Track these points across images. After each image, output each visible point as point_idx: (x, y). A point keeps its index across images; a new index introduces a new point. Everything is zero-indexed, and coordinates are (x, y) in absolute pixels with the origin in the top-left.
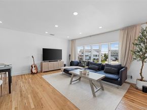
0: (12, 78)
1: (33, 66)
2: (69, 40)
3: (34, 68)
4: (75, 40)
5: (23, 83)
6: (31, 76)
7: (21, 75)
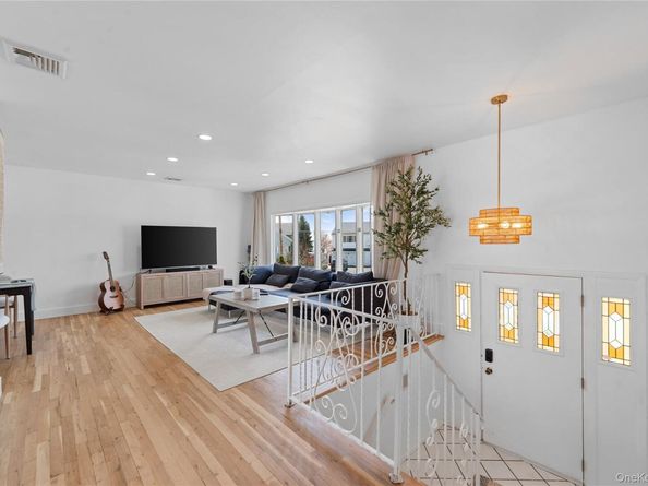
0: (35, 324)
1: (107, 286)
2: (246, 195)
3: (109, 293)
4: (265, 192)
5: (70, 334)
6: (98, 318)
7: (66, 317)
